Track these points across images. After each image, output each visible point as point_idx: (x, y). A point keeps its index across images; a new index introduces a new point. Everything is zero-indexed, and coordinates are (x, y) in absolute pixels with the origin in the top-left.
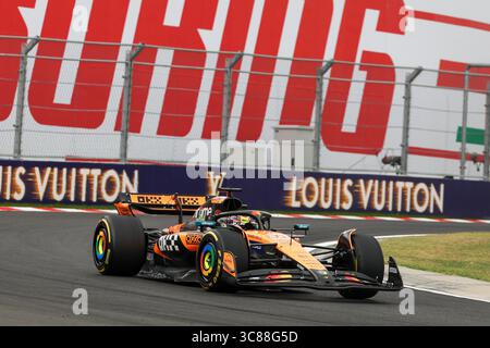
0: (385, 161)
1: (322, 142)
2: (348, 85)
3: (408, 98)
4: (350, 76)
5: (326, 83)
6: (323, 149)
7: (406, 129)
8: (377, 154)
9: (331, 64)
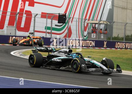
0: (30, 33)
1: (17, 29)
2: (22, 17)
3: (35, 20)
4: (23, 15)
5: (17, 17)
6: (17, 31)
7: (34, 27)
8: (28, 32)
9: (19, 13)
